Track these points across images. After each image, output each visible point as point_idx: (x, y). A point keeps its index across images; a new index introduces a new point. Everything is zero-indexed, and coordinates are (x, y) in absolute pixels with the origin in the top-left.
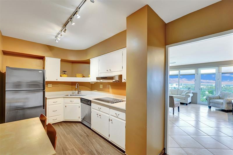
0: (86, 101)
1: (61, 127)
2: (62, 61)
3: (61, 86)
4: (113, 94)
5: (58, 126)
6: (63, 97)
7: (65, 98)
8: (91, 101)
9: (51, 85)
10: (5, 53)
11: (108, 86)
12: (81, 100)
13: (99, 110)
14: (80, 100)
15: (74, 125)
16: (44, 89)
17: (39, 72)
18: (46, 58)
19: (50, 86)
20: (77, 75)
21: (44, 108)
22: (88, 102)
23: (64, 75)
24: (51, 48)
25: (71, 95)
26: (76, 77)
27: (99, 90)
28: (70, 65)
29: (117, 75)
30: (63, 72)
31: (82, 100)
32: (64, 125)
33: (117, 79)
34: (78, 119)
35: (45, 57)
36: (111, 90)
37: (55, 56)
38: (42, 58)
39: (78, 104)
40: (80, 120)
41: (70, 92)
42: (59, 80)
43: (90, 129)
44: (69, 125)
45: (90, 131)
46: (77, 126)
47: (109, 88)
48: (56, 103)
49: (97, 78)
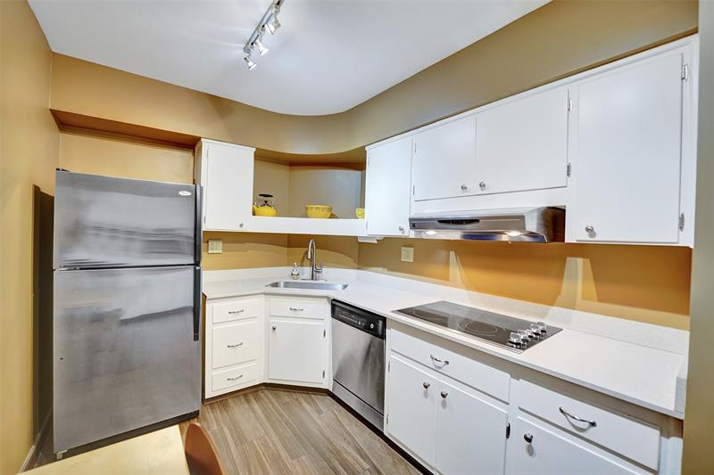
0: (358, 315)
1: (256, 406)
2: (262, 157)
3: (253, 251)
4: (468, 288)
5: (246, 406)
6: (262, 292)
7: (273, 299)
8: (384, 319)
9: (221, 243)
11: (443, 254)
12: (333, 307)
14: (329, 307)
15: (305, 405)
16: (197, 263)
17: (181, 193)
18: (206, 145)
19: (216, 248)
20: (313, 208)
21: (196, 338)
22: (373, 324)
23: (266, 209)
24: (220, 107)
25: (287, 285)
26: (306, 216)
28: (282, 173)
30: (263, 199)
31: (337, 309)
32: (266, 400)
34: (322, 380)
35: (200, 138)
36: (456, 271)
37: (236, 138)
38: (189, 144)
39: (320, 323)
40: (327, 384)
41: (282, 273)
42: (248, 229)
43: (380, 434)
44: (288, 400)
45: (379, 445)
46: (319, 412)
47: (447, 263)
48: (241, 315)
49: (411, 220)
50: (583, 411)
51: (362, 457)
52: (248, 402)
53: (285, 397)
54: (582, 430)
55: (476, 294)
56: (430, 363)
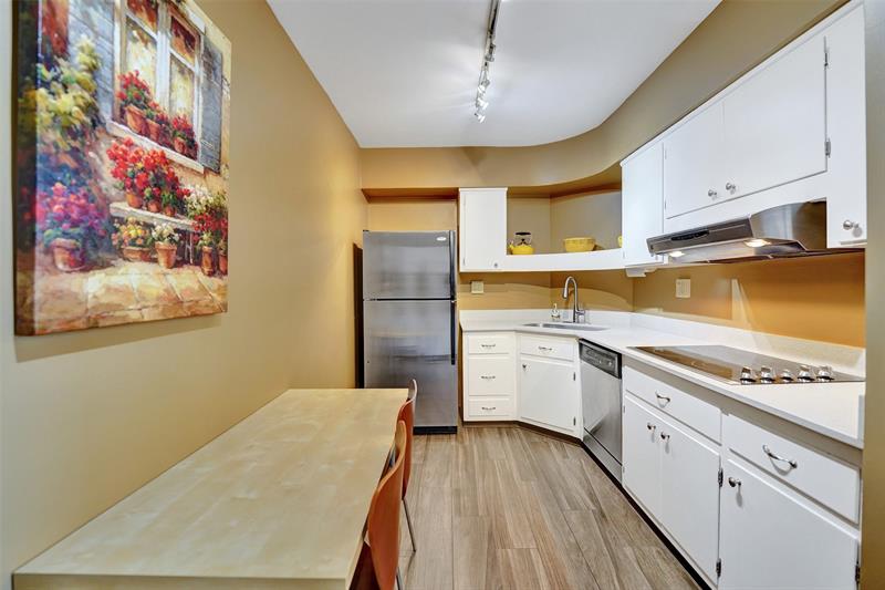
0: (603, 354)
1: (506, 439)
2: (515, 195)
3: (513, 291)
4: (755, 328)
5: (498, 436)
6: (512, 328)
7: (523, 337)
8: (620, 356)
9: (482, 284)
10: (371, 196)
11: (723, 283)
12: (581, 345)
13: (661, 409)
14: (578, 346)
15: (552, 447)
16: (453, 298)
17: (439, 239)
18: (463, 194)
19: (478, 288)
20: (570, 242)
21: (453, 363)
22: (609, 361)
23: (523, 248)
24: (473, 156)
25: (546, 326)
26: (565, 252)
27: (673, 306)
28: (542, 207)
29: (784, 207)
30: (519, 238)
31: (585, 349)
32: (519, 441)
33: (785, 231)
34: (572, 427)
35: (457, 189)
36: (740, 306)
37: (488, 182)
38: (451, 196)
39: (570, 365)
40: (579, 433)
41: (543, 315)
42: (502, 268)
43: (619, 486)
44: (537, 440)
45: (616, 498)
46: (565, 457)
47: (729, 297)
48: (493, 350)
49: (649, 241)
50: (787, 449)
51: (592, 501)
52: (500, 434)
53: (536, 438)
54: (784, 473)
55: (762, 335)
56: (655, 401)
